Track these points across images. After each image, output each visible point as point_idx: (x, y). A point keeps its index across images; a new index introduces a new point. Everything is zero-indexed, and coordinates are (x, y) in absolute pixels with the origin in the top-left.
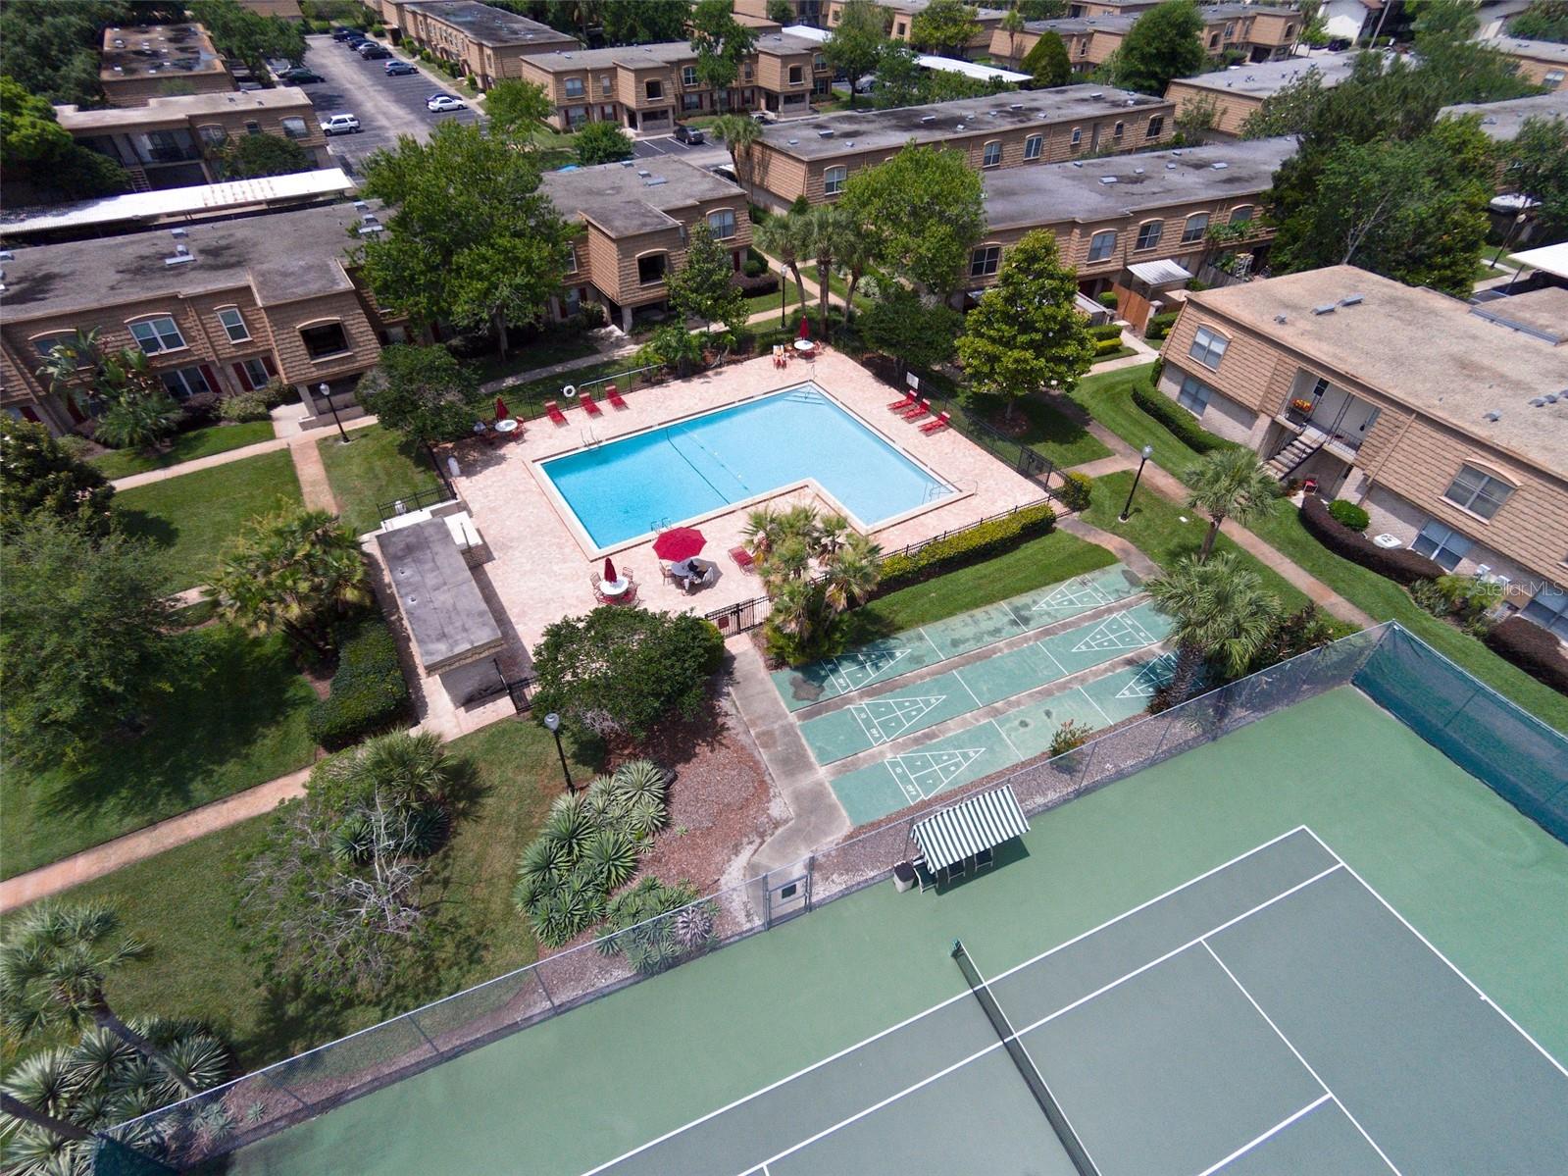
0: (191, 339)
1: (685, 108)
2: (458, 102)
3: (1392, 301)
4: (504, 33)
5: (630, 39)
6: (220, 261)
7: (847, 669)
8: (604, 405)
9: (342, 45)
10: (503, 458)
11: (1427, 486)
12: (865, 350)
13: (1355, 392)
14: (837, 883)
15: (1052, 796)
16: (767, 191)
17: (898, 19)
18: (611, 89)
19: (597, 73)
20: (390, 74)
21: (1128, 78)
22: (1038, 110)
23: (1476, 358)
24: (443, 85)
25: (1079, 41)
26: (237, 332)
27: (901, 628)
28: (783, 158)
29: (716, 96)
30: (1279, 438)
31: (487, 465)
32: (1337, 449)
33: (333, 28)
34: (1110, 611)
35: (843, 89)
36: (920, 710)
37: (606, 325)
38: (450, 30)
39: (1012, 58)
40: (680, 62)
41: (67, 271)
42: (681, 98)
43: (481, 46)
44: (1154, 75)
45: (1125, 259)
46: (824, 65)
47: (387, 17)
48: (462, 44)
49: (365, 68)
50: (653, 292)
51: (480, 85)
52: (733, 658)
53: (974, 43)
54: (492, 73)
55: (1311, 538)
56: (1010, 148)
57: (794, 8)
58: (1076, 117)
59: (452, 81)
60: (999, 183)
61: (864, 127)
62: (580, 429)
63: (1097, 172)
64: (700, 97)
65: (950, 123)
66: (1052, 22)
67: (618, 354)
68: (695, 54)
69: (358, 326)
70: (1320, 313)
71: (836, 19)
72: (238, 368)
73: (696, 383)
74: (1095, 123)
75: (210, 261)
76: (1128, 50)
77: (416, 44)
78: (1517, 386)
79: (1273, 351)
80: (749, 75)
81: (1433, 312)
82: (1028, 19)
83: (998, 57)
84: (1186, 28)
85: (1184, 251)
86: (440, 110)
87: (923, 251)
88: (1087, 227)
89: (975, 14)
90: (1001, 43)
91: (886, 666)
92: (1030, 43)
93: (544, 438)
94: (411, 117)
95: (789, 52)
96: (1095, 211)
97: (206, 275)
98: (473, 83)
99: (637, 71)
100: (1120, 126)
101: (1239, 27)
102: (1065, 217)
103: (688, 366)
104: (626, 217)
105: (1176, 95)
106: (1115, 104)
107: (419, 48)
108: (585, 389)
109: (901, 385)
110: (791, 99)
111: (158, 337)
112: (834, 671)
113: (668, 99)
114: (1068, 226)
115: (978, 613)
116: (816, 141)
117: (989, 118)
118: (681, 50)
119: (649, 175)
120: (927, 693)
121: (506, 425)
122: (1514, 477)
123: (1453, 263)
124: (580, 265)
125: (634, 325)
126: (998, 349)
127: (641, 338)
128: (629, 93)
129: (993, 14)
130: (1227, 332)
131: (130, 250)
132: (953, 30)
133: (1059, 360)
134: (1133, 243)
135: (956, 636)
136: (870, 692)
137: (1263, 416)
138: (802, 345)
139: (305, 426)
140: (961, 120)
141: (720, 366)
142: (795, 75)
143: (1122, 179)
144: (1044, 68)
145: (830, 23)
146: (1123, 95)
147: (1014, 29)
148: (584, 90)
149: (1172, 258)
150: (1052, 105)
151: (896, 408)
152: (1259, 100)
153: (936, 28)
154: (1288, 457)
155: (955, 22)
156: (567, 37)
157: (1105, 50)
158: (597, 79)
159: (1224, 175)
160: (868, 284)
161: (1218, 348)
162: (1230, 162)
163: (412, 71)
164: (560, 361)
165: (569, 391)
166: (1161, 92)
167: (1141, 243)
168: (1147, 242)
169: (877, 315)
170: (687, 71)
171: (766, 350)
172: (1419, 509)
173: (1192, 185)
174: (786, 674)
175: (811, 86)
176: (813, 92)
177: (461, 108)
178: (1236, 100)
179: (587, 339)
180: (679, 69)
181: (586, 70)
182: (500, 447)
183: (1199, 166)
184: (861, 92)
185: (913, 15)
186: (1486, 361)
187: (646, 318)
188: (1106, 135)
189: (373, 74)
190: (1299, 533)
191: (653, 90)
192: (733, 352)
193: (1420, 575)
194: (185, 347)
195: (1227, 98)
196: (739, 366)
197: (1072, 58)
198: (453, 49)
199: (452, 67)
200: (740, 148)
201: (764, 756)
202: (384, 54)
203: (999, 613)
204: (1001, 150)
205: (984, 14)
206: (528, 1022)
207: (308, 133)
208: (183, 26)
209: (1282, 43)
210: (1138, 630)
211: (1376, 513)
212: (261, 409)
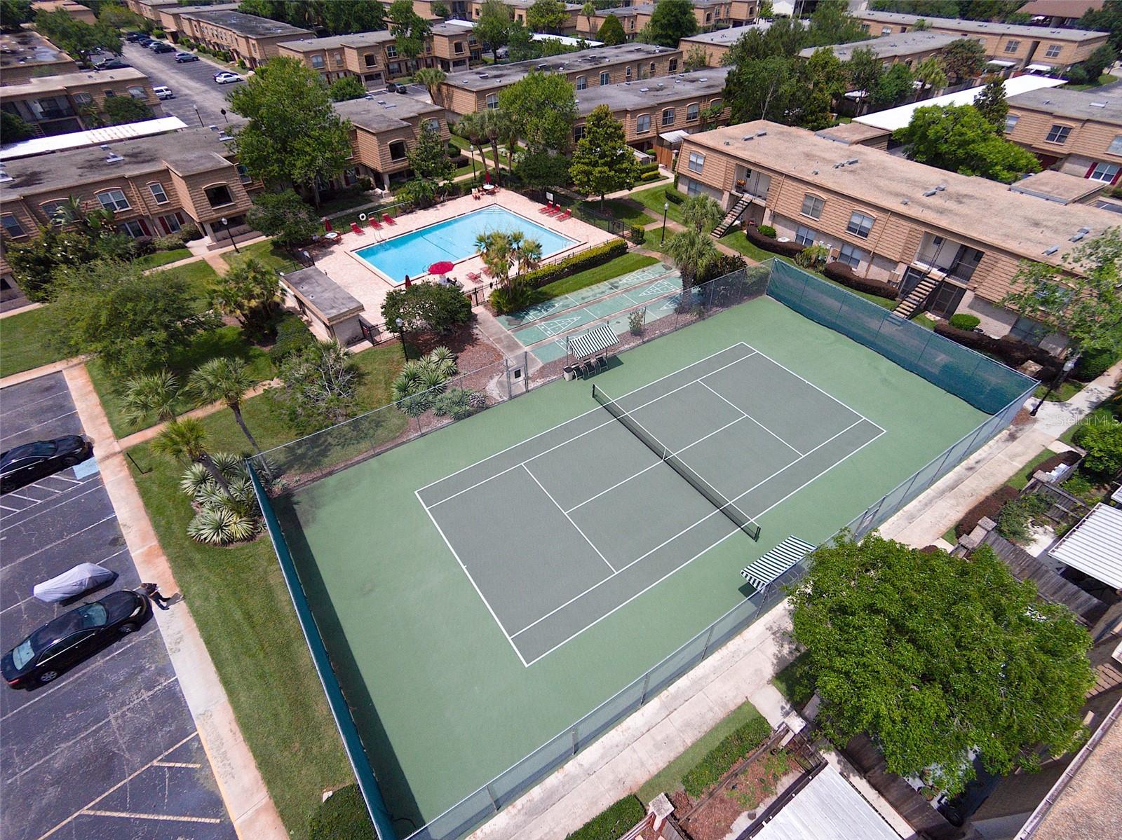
0: (134, 203)
1: (391, 73)
2: (236, 77)
3: (781, 133)
4: (261, 30)
5: (346, 31)
6: (139, 159)
7: (532, 313)
8: (383, 224)
9: (135, 44)
10: (332, 252)
11: (793, 210)
12: (523, 187)
13: (761, 171)
14: (539, 382)
15: (632, 344)
16: (454, 112)
17: (517, 12)
18: (342, 62)
19: (331, 51)
20: (179, 62)
21: (656, 39)
22: (605, 58)
23: (814, 152)
24: (221, 66)
25: (629, 21)
26: (161, 198)
27: (557, 296)
28: (461, 91)
29: (409, 64)
30: (735, 200)
31: (325, 255)
32: (758, 201)
33: (124, 34)
34: (656, 280)
35: (489, 57)
36: (569, 323)
37: (373, 189)
38: (220, 30)
39: (590, 33)
40: (384, 42)
41: (45, 170)
42: (387, 66)
43: (247, 38)
44: (670, 37)
45: (657, 131)
46: (475, 42)
47: (165, 24)
48: (230, 38)
49: (159, 59)
50: (401, 164)
51: (248, 64)
52: (476, 315)
53: (566, 25)
54: (257, 57)
55: (751, 245)
56: (591, 80)
57: (448, 8)
58: (626, 60)
59: (227, 64)
60: (585, 95)
61: (505, 72)
62: (371, 235)
63: (639, 86)
64: (399, 65)
65: (557, 67)
66: (613, 10)
67: (382, 201)
68: (393, 37)
69: (236, 186)
70: (746, 140)
71: (478, 14)
72: (161, 219)
73: (431, 211)
74: (638, 63)
75: (134, 160)
76: (654, 21)
77: (192, 41)
78: (828, 161)
79: (724, 158)
80: (429, 49)
81: (799, 137)
82: (597, 9)
83: (582, 33)
84: (685, 9)
85: (689, 125)
86: (225, 82)
87: (546, 126)
88: (634, 112)
89: (564, 7)
90: (582, 24)
91: (551, 310)
92: (600, 23)
93: (351, 240)
94: (206, 88)
95: (453, 34)
96: (638, 105)
97: (135, 166)
98: (243, 65)
99: (357, 49)
100: (653, 65)
101: (723, 10)
102: (622, 108)
103: (425, 202)
104: (378, 123)
105: (684, 47)
106: (649, 53)
107: (196, 43)
108: (371, 216)
109: (543, 200)
110: (458, 63)
111: (114, 201)
112: (527, 314)
113: (380, 66)
114: (625, 112)
115: (593, 287)
116: (479, 80)
117: (577, 63)
118: (384, 35)
119: (384, 103)
120: (573, 316)
121: (331, 235)
122: (824, 196)
123: (817, 119)
124: (354, 153)
125: (391, 186)
126: (590, 168)
127: (396, 192)
128: (354, 63)
129: (576, 7)
130: (703, 152)
131: (78, 158)
132: (553, 17)
133: (622, 171)
134: (661, 122)
135: (584, 296)
136: (545, 319)
137: (726, 192)
138: (487, 187)
139: (210, 248)
140: (562, 65)
141: (444, 201)
142: (458, 48)
143: (651, 89)
144: (610, 37)
145: (474, 16)
146: (652, 48)
147: (589, 15)
148: (324, 63)
149: (683, 129)
150: (613, 55)
151: (542, 211)
152: (727, 47)
153: (542, 17)
154: (739, 209)
155: (553, 12)
156: (305, 31)
157: (642, 24)
158: (332, 56)
159: (706, 84)
160: (519, 156)
161: (700, 161)
162: (710, 79)
163: (195, 59)
164: (351, 208)
165: (363, 217)
166: (676, 45)
167: (665, 121)
168: (668, 120)
169: (527, 162)
170: (389, 49)
171: (468, 192)
172: (793, 221)
173: (689, 90)
174: (503, 318)
175: (469, 54)
176: (470, 59)
177: (239, 80)
178: (716, 48)
179: (364, 196)
180: (384, 47)
181: (324, 50)
182: (330, 247)
183: (692, 81)
184: (500, 58)
185: (526, 9)
186: (818, 154)
187: (397, 179)
188: (646, 69)
189: (167, 62)
190: (747, 243)
191: (370, 60)
192: (449, 195)
193: (797, 251)
194: (130, 208)
195: (711, 47)
196: (455, 201)
197: (626, 30)
198: (224, 43)
199: (224, 55)
200: (434, 88)
201: (498, 346)
202: (169, 50)
203: (604, 285)
204: (586, 81)
205: (569, 7)
206: (410, 440)
207: (147, 96)
208: (24, 33)
209: (748, 18)
210: (670, 286)
211: (779, 229)
212: (181, 242)
